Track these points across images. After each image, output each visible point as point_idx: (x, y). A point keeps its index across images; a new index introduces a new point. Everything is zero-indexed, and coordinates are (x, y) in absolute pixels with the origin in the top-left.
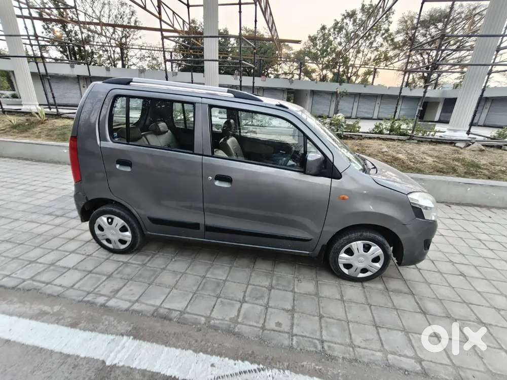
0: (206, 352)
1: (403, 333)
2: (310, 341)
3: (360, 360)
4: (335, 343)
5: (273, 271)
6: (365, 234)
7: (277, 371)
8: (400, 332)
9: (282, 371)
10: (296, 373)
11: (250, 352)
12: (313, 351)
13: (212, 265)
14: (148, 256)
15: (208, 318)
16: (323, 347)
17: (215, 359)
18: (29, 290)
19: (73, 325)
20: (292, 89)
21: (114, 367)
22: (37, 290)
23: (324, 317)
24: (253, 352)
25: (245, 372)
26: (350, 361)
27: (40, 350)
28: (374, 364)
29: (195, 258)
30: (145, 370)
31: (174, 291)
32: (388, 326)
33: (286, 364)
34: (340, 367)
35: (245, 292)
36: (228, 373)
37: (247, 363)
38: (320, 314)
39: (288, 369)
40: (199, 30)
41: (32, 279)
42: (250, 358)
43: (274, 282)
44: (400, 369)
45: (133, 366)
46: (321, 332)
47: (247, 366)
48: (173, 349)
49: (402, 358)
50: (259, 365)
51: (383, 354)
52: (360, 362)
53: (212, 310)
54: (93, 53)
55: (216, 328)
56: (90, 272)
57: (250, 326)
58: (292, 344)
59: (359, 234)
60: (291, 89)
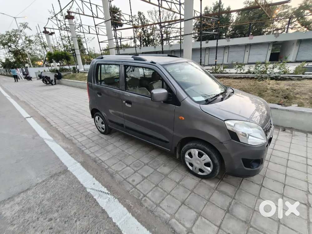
0: (96, 179)
1: (197, 214)
2: (139, 193)
3: (154, 212)
4: (150, 200)
5: (156, 157)
6: (198, 145)
7: (113, 197)
8: (195, 212)
9: (115, 198)
10: (120, 202)
11: (111, 186)
12: (135, 198)
13: (131, 147)
14: (111, 137)
15: (109, 167)
16: (142, 199)
17: (97, 182)
18: (70, 140)
19: (70, 154)
20: (278, 42)
21: (69, 171)
22: (72, 140)
23: (158, 186)
24: (112, 186)
25: (102, 192)
26: (148, 211)
27: (58, 158)
28: (159, 218)
29: (127, 142)
30: (75, 176)
31: (108, 153)
32: (190, 206)
33: (119, 197)
34: (141, 210)
35: (133, 162)
36: (96, 189)
37: (106, 189)
38: (158, 184)
39: (118, 199)
40: (210, 13)
41: (73, 137)
42: (109, 188)
43: (151, 162)
44: (172, 228)
45: (73, 173)
46: (149, 192)
47: (105, 190)
48: (88, 173)
49: (180, 225)
50: (109, 191)
51: (170, 217)
52: (153, 213)
53: (113, 165)
54: (154, 39)
55: (108, 172)
56: (89, 138)
57: (121, 176)
58: (130, 191)
59: (195, 144)
60: (276, 41)
